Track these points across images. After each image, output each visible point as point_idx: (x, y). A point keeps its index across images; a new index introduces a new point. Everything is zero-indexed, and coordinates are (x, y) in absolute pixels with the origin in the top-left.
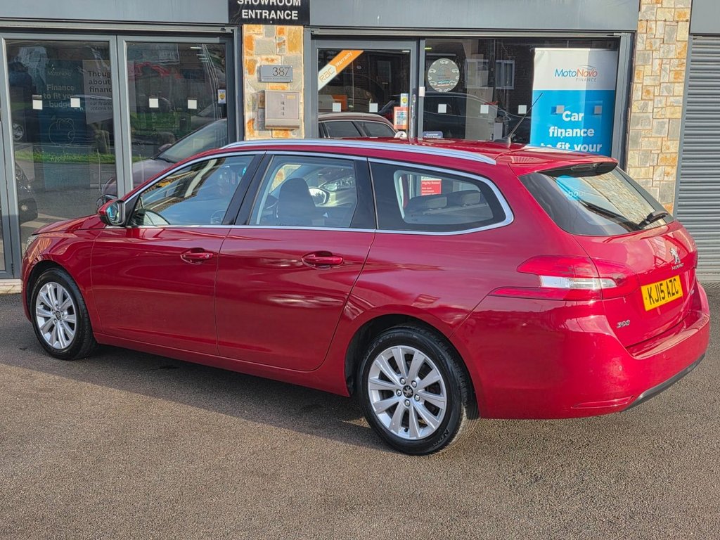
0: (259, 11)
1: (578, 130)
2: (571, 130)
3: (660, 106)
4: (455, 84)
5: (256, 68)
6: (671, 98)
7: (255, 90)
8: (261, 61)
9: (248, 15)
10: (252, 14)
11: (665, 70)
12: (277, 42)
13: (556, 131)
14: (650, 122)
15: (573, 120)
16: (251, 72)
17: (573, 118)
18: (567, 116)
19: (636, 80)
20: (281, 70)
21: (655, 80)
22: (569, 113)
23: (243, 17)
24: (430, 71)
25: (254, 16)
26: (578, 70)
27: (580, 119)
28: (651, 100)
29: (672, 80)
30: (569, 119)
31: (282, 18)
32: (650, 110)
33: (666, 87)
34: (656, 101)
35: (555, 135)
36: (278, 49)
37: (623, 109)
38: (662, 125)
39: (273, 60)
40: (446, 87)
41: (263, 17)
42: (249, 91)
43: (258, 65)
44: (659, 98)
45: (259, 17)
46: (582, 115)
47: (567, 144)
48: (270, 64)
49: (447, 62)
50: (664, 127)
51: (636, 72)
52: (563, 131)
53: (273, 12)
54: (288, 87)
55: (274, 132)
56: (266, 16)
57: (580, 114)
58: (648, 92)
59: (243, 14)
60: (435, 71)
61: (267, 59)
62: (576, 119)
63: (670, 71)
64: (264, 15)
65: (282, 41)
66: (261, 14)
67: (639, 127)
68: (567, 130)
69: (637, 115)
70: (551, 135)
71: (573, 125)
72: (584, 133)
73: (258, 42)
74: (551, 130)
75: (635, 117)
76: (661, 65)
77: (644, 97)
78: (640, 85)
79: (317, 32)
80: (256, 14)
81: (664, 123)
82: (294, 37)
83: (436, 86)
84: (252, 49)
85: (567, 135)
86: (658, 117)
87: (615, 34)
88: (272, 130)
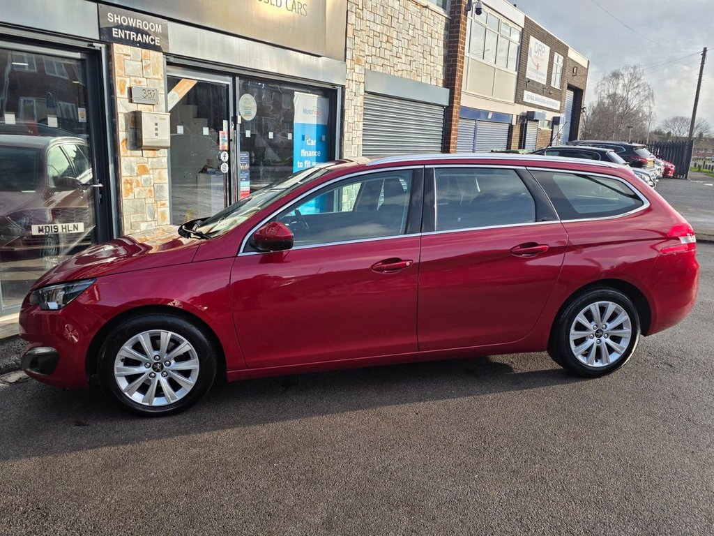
0: (128, 32)
1: (314, 152)
3: (354, 136)
4: (255, 115)
5: (127, 89)
6: (358, 131)
7: (127, 110)
8: (129, 82)
9: (118, 35)
10: (121, 34)
12: (144, 65)
15: (311, 145)
16: (122, 92)
17: (311, 143)
19: (345, 119)
20: (149, 92)
21: (352, 119)
22: (310, 140)
23: (114, 35)
24: (240, 103)
25: (123, 37)
27: (314, 144)
29: (358, 120)
31: (147, 42)
33: (356, 125)
36: (145, 73)
37: (339, 138)
39: (140, 82)
40: (250, 117)
41: (132, 39)
42: (122, 112)
43: (129, 86)
44: (354, 131)
45: (128, 38)
48: (139, 86)
49: (249, 97)
51: (345, 114)
53: (139, 35)
54: (155, 110)
55: (145, 152)
56: (133, 38)
57: (314, 141)
58: (350, 127)
59: (114, 32)
61: (135, 81)
63: (358, 114)
64: (132, 36)
65: (148, 65)
66: (130, 35)
68: (309, 152)
69: (346, 142)
71: (312, 148)
72: (316, 154)
76: (354, 110)
77: (348, 131)
80: (125, 34)
82: (157, 61)
84: (122, 69)
87: (334, 87)
88: (143, 150)
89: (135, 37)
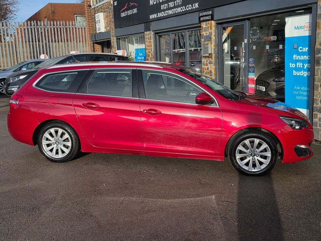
1: (306, 56)
4: (258, 37)
5: (204, 37)
9: (202, 19)
12: (208, 27)
13: (296, 57)
15: (303, 51)
17: (303, 50)
18: (301, 49)
19: (317, 29)
20: (208, 37)
22: (301, 48)
24: (250, 32)
27: (306, 51)
30: (301, 51)
31: (208, 19)
35: (296, 59)
36: (208, 30)
41: (205, 19)
47: (301, 63)
48: (206, 35)
49: (255, 28)
51: (317, 24)
52: (299, 57)
54: (210, 42)
57: (306, 48)
60: (252, 32)
67: (320, 55)
68: (301, 56)
70: (294, 59)
72: (309, 58)
73: (204, 28)
74: (294, 56)
75: (318, 49)
78: (320, 32)
79: (218, 22)
82: (211, 25)
83: (253, 38)
85: (301, 59)
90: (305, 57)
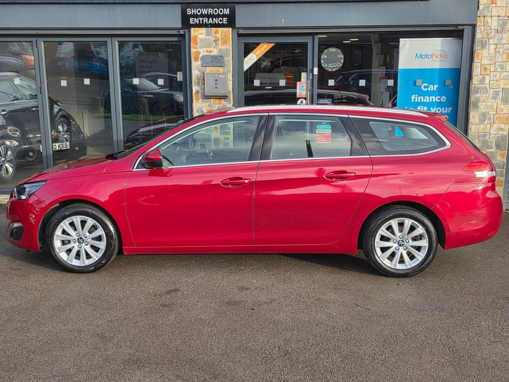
0: (201, 19)
1: (434, 97)
2: (428, 97)
3: (495, 79)
4: (341, 65)
5: (200, 57)
6: (504, 73)
7: (199, 72)
8: (203, 52)
9: (194, 22)
10: (196, 21)
11: (499, 52)
12: (214, 39)
13: (416, 98)
14: (487, 91)
15: (429, 89)
16: (196, 59)
17: (429, 88)
18: (425, 87)
19: (475, 60)
20: (216, 58)
21: (491, 60)
22: (427, 85)
23: (191, 23)
24: (322, 57)
25: (198, 23)
26: (433, 54)
27: (435, 89)
28: (488, 75)
29: (504, 59)
30: (426, 89)
31: (217, 23)
32: (487, 81)
33: (500, 65)
34: (492, 75)
35: (416, 101)
36: (214, 44)
37: (466, 82)
38: (497, 93)
39: (211, 52)
40: (334, 68)
41: (204, 23)
42: (195, 73)
43: (201, 55)
44: (494, 73)
45: (201, 23)
46: (436, 86)
47: (425, 107)
48: (209, 54)
49: (334, 50)
50: (499, 95)
51: (476, 54)
52: (422, 98)
53: (211, 19)
54: (221, 70)
55: (212, 100)
56: (206, 22)
57: (435, 86)
58: (485, 69)
59: (191, 21)
60: (326, 57)
61: (207, 51)
62: (432, 89)
63: (503, 53)
64: (204, 21)
65: (217, 39)
66: (203, 20)
67: (478, 95)
68: (425, 97)
69: (477, 86)
70: (413, 101)
71: (430, 94)
72: (438, 99)
73: (201, 39)
74: (413, 97)
75: (475, 87)
76: (495, 49)
77: (482, 73)
78: (479, 64)
79: (241, 32)
80: (199, 20)
81: (499, 92)
82: (225, 35)
83: (327, 67)
84: (197, 44)
85: (425, 101)
86: (493, 87)
87: (459, 27)
88: (211, 98)
89: (207, 21)
90: (432, 99)
